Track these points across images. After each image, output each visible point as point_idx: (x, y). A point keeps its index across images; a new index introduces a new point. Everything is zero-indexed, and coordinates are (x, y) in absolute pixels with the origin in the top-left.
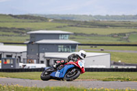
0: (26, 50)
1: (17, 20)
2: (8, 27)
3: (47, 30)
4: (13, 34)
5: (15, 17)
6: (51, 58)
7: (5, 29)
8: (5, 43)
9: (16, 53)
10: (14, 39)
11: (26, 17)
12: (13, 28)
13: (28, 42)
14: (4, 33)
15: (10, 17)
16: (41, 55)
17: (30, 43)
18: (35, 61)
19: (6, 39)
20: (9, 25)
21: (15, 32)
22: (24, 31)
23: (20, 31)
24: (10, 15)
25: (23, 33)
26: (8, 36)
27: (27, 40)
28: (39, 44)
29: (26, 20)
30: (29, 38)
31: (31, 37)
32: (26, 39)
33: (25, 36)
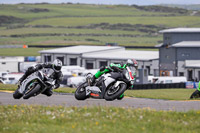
0: (158, 57)
1: (145, 12)
2: (132, 23)
3: (188, 27)
4: (139, 33)
5: (142, 8)
6: (195, 68)
7: (127, 27)
8: (127, 48)
9: (144, 61)
10: (140, 41)
11: (157, 8)
12: (138, 25)
13: (160, 45)
14: (126, 33)
15: (134, 9)
16: (180, 63)
17: (163, 46)
18: (171, 72)
19: (129, 41)
20: (133, 21)
21: (142, 30)
22: (155, 29)
23: (149, 30)
24: (135, 6)
25: (154, 32)
26: (132, 36)
27: (160, 42)
28: (177, 48)
29: (157, 13)
30: (162, 39)
31: (165, 38)
32: (158, 41)
33: (156, 36)
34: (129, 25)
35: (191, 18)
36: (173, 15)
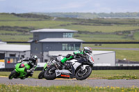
0: (29, 49)
1: (20, 18)
2: (11, 26)
3: (50, 28)
4: (16, 32)
5: (18, 15)
7: (8, 28)
8: (8, 43)
9: (20, 52)
10: (17, 38)
11: (29, 16)
12: (16, 27)
13: (31, 41)
14: (7, 32)
15: (13, 16)
16: (45, 53)
17: (33, 42)
18: (39, 60)
19: (9, 38)
20: (12, 24)
21: (18, 31)
22: (27, 30)
23: (23, 30)
24: (13, 14)
25: (27, 32)
26: (12, 35)
27: (31, 39)
28: (43, 43)
29: (29, 19)
30: (32, 37)
31: (35, 36)
32: (29, 38)
33: (28, 35)
34: (9, 27)
35: (53, 22)
36: (40, 20)
